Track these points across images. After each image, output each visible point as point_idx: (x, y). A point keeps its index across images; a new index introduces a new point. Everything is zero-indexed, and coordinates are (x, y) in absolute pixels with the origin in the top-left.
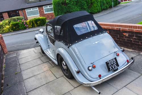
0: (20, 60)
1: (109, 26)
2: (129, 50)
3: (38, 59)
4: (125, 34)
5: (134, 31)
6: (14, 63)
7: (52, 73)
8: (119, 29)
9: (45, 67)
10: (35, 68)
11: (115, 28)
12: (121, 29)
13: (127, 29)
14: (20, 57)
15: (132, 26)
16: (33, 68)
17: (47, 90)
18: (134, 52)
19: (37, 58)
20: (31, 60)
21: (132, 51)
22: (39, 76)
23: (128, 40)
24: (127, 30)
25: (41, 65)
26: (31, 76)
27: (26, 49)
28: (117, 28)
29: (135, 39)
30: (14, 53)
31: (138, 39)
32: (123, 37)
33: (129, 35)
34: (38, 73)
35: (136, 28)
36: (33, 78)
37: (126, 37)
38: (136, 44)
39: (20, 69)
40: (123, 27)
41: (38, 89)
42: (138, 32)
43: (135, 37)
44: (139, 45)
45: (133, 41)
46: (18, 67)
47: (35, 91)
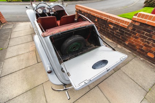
0: (12, 34)
1: (98, 15)
2: (109, 40)
3: (30, 35)
4: (110, 25)
5: (120, 25)
6: (6, 36)
7: (35, 55)
8: (106, 20)
9: (32, 46)
10: (23, 45)
11: (104, 18)
12: (108, 20)
13: (114, 21)
14: (14, 30)
15: (119, 19)
16: (21, 45)
17: (22, 77)
18: (113, 43)
19: (30, 33)
20: (23, 35)
21: (111, 42)
22: (22, 57)
23: (111, 32)
24: (114, 23)
25: (30, 43)
26: (15, 55)
27: (25, 22)
28: (105, 18)
29: (118, 32)
30: (12, 24)
31: (120, 33)
32: (108, 28)
33: (114, 27)
34: (23, 53)
35: (123, 23)
36: (15, 58)
37: (110, 29)
38: (117, 37)
39: (8, 44)
40: (111, 19)
41: (14, 75)
42: (124, 27)
43: (118, 31)
44: (119, 39)
45: (115, 34)
46: (7, 42)
47: (10, 76)
